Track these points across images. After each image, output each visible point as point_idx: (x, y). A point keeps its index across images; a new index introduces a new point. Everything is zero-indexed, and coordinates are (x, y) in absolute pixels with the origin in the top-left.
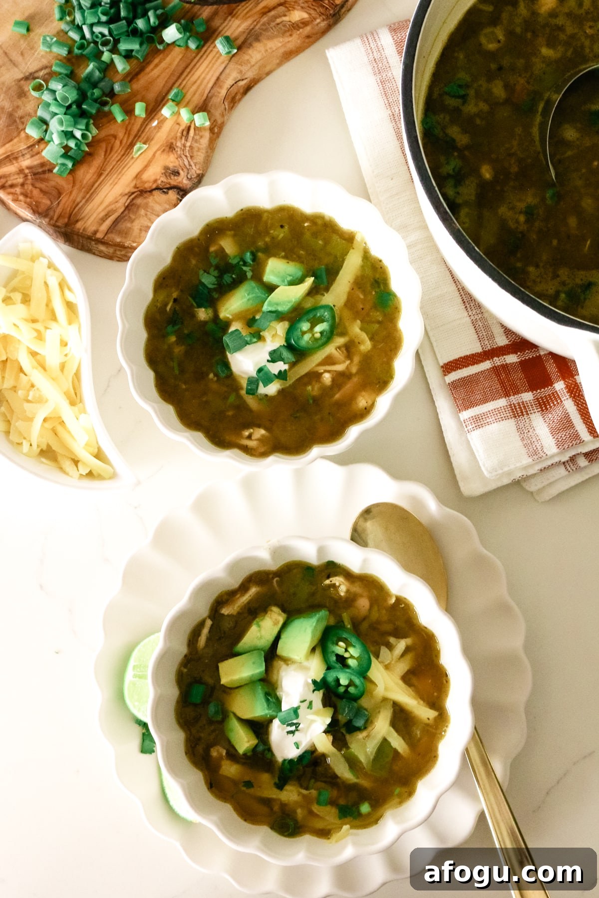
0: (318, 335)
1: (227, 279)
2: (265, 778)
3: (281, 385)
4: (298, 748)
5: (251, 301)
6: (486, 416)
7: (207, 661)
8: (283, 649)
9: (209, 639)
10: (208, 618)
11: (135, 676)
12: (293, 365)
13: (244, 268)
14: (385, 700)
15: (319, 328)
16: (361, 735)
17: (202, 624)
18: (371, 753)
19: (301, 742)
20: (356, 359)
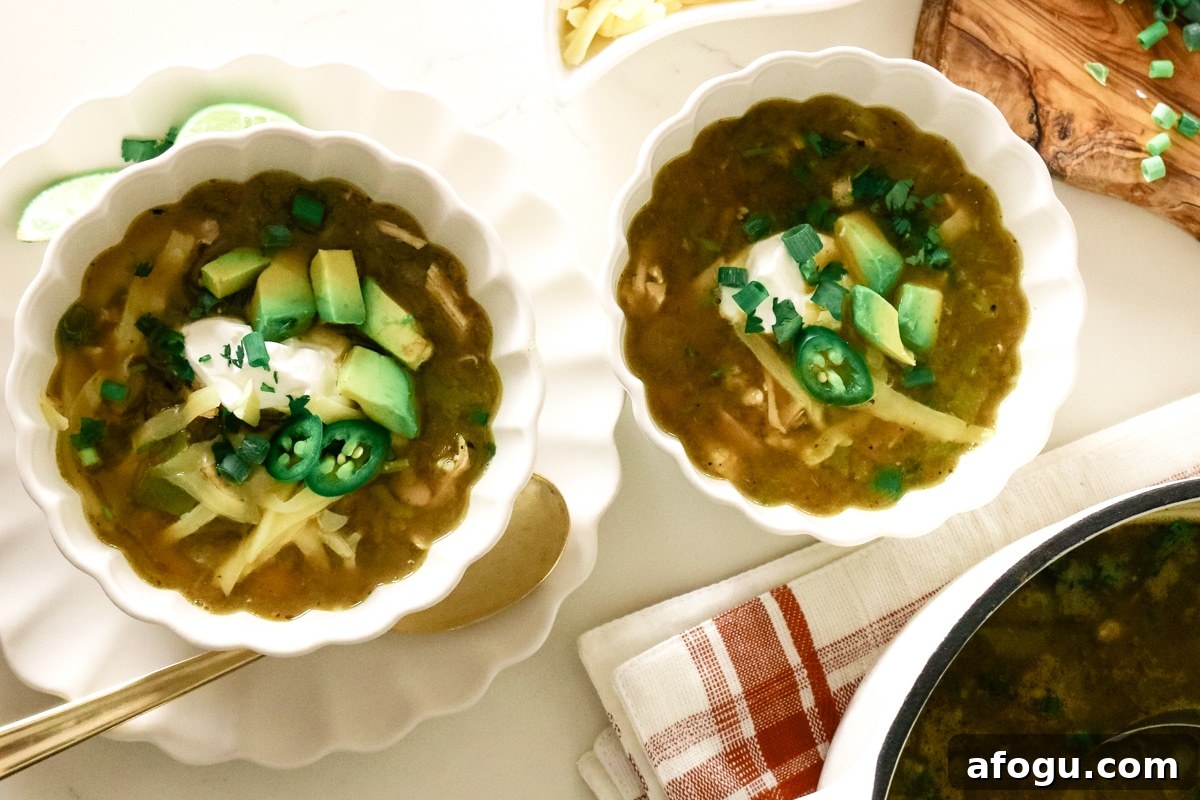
0: (823, 378)
1: (903, 225)
3: (737, 323)
4: (202, 362)
5: (869, 265)
6: (711, 663)
12: (772, 341)
13: (922, 252)
15: (835, 379)
18: (177, 480)
19: (209, 366)
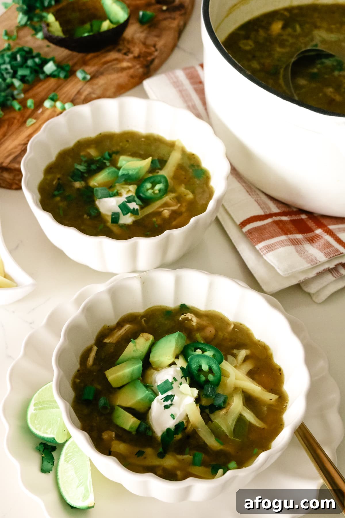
0: (157, 192)
1: (93, 167)
2: (149, 451)
3: (135, 218)
4: (174, 419)
5: (110, 174)
6: (274, 245)
7: (95, 374)
8: (154, 358)
9: (95, 360)
10: (94, 346)
11: (36, 409)
12: (142, 208)
13: (105, 161)
14: (236, 389)
15: (158, 187)
16: (222, 412)
17: (89, 351)
18: (232, 425)
19: (176, 414)
20: (184, 204)
